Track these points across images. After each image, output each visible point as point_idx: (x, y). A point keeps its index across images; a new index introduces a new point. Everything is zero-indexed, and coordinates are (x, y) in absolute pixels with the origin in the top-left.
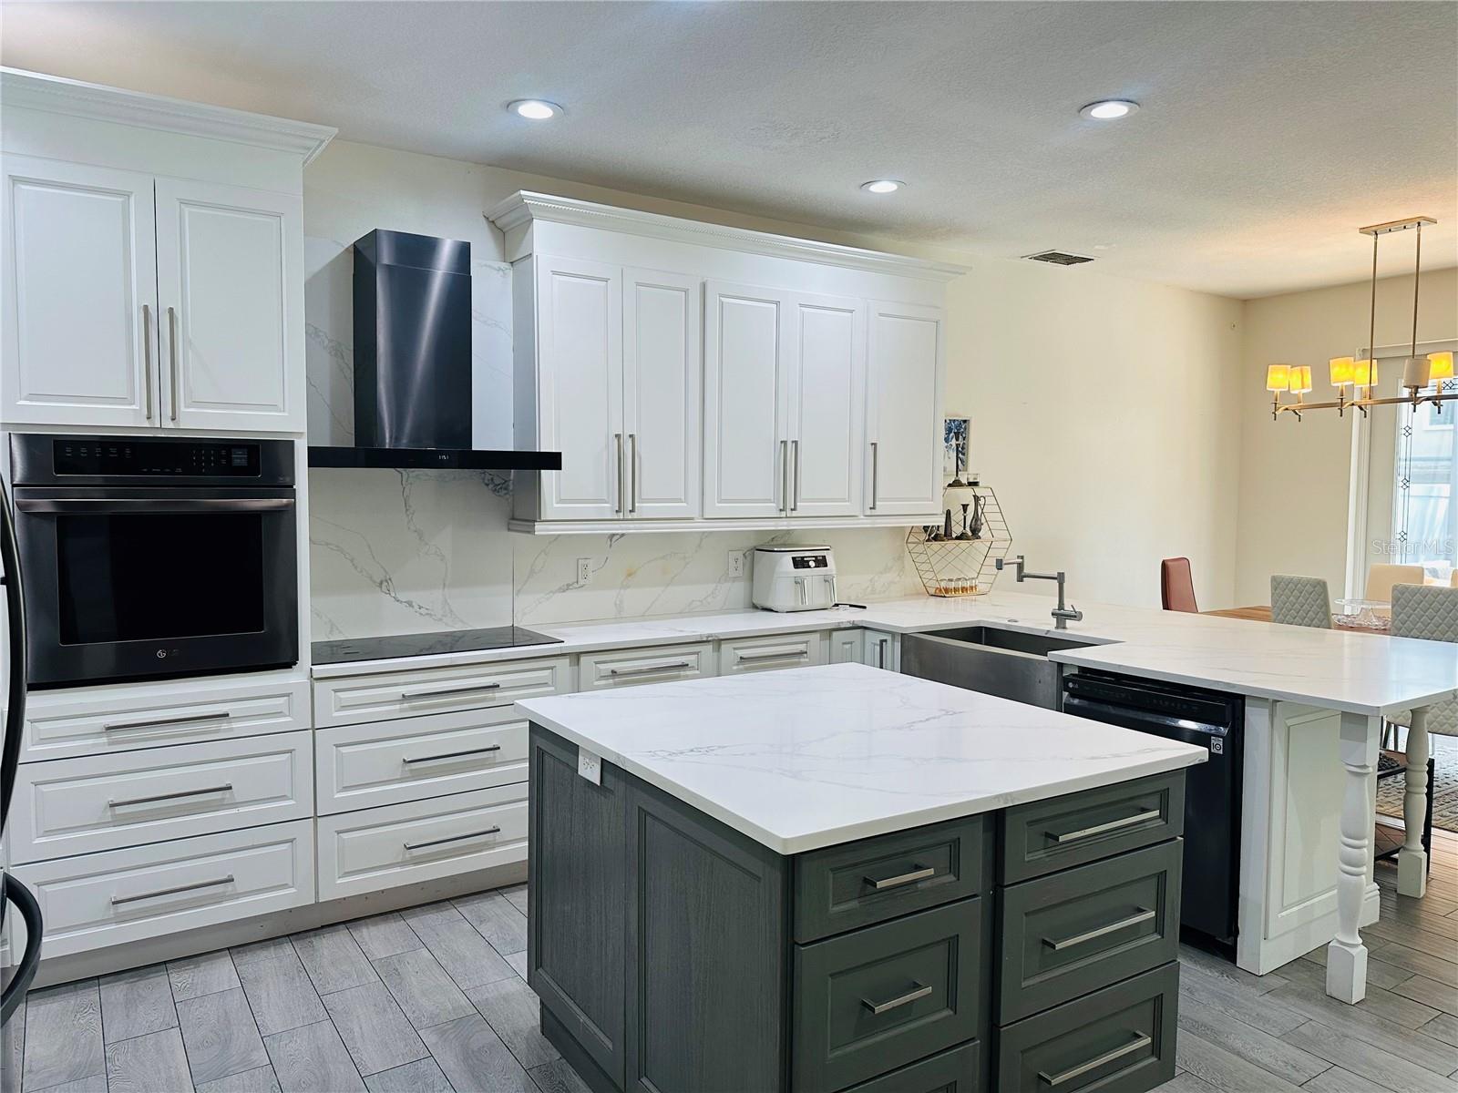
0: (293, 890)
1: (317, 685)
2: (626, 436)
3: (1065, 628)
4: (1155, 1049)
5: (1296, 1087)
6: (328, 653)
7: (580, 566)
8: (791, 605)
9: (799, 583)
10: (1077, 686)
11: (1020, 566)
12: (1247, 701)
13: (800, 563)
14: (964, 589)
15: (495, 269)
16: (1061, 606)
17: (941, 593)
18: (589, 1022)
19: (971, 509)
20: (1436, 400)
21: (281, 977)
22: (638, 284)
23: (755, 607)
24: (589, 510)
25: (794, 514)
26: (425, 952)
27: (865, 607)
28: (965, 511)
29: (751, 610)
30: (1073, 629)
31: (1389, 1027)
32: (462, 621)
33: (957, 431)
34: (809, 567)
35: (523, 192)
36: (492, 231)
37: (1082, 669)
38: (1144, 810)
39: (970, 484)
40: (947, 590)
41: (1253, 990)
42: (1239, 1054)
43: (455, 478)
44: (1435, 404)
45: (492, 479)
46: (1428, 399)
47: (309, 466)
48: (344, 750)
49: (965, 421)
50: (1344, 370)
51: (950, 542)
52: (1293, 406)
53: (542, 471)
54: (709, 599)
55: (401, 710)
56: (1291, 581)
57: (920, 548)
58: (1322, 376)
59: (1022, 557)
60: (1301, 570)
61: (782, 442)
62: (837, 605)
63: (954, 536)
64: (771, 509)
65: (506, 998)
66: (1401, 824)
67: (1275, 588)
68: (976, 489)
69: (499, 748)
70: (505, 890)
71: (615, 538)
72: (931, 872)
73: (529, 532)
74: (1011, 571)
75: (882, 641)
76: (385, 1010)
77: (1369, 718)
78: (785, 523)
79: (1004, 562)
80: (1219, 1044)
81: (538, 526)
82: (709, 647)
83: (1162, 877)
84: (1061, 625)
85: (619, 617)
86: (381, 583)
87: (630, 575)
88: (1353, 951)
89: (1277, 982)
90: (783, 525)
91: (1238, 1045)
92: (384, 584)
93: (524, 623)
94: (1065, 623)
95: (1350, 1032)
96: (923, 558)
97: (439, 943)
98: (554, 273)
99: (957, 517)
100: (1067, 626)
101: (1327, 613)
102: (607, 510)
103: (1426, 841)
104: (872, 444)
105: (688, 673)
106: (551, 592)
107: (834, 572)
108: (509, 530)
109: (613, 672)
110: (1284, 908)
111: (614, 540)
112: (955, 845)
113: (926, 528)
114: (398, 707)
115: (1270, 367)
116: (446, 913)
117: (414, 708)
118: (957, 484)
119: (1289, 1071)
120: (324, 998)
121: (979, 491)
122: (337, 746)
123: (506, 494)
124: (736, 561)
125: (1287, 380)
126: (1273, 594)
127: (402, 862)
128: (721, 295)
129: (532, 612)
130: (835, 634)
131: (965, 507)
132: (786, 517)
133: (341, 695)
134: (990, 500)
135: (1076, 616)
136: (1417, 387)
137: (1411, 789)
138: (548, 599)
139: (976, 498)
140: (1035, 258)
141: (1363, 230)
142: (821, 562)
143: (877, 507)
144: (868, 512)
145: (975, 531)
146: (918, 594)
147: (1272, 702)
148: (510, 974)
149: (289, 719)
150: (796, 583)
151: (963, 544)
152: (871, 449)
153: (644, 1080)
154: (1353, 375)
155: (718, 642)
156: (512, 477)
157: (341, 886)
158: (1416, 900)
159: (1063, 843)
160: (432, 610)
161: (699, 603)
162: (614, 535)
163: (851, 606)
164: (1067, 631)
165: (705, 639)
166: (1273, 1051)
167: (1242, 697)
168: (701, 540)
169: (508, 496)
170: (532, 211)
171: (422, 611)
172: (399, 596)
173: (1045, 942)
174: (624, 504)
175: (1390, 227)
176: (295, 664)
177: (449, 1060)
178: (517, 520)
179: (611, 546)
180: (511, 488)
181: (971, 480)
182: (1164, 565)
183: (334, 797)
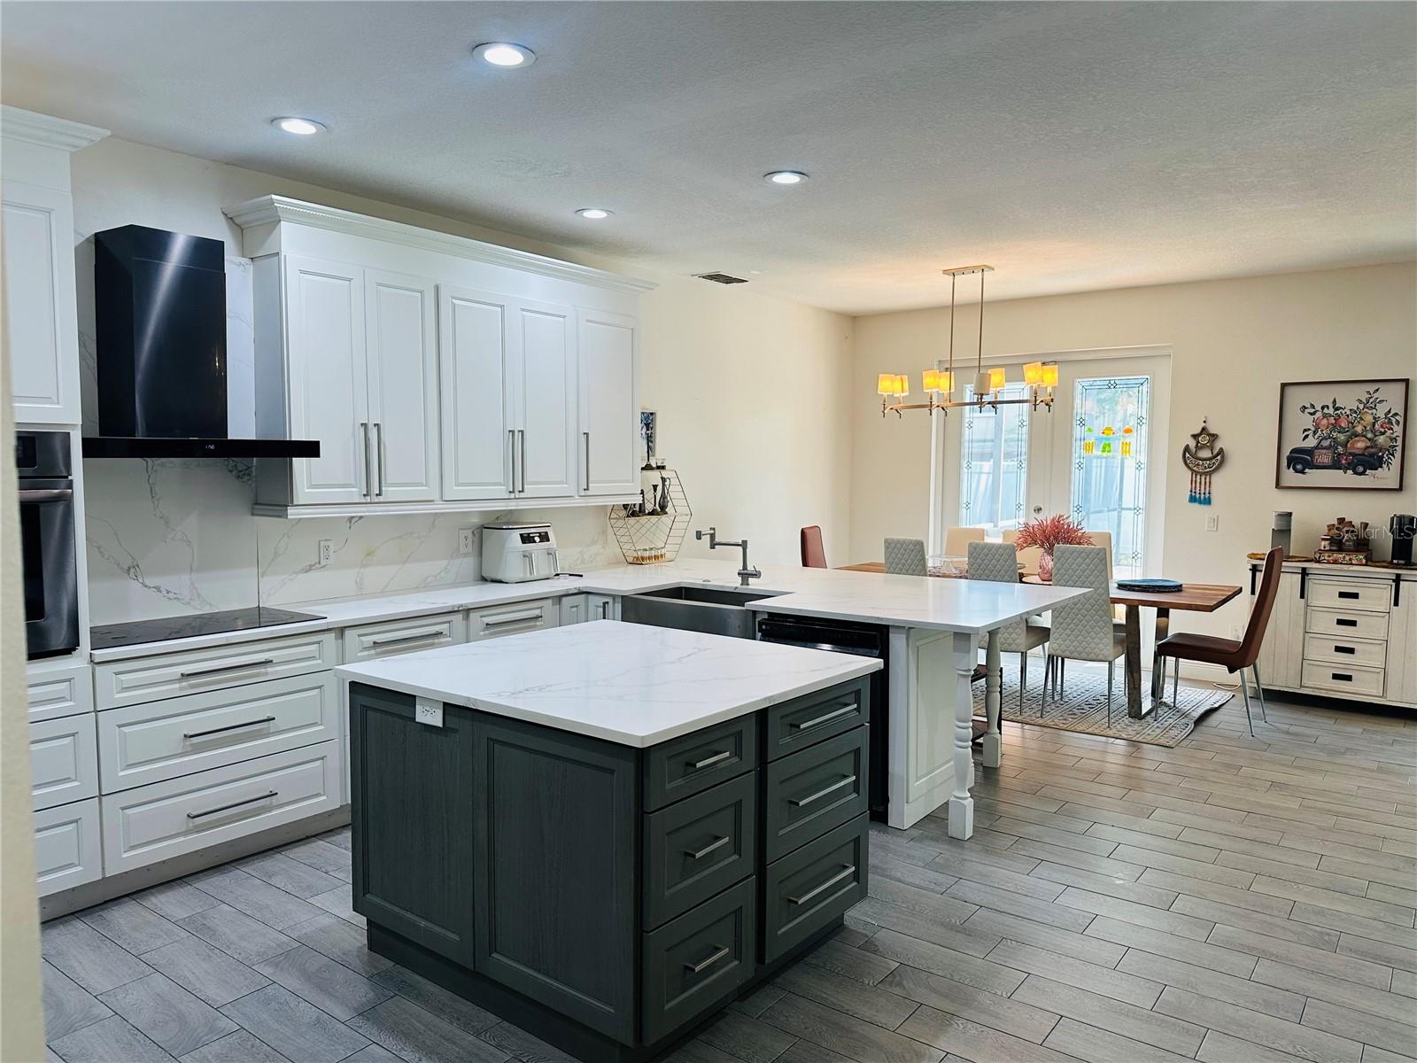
0: (79, 868)
1: (98, 668)
2: (371, 426)
3: (748, 584)
4: (856, 876)
5: (939, 896)
6: (104, 637)
7: (322, 549)
8: (520, 576)
9: (527, 556)
10: (768, 627)
11: (712, 536)
12: (891, 630)
13: (527, 539)
14: (656, 557)
15: (236, 264)
16: (745, 567)
17: (639, 561)
18: (430, 925)
19: (659, 489)
20: (994, 404)
21: (87, 948)
22: (379, 284)
23: (484, 580)
24: (338, 494)
25: (522, 495)
26: (225, 907)
27: (582, 576)
28: (655, 490)
29: (480, 582)
30: (755, 585)
31: (988, 851)
32: (210, 604)
33: (648, 421)
34: (535, 542)
35: (274, 197)
36: (230, 226)
37: (770, 614)
38: (846, 705)
39: (658, 468)
40: (643, 558)
41: (902, 840)
42: (900, 881)
43: (199, 465)
44: (993, 407)
45: (236, 466)
46: (989, 403)
47: (84, 457)
48: (125, 729)
49: (652, 414)
50: (932, 380)
51: (645, 517)
52: (895, 406)
53: (294, 459)
54: (443, 574)
55: (181, 689)
56: (898, 542)
57: (621, 523)
58: (916, 384)
59: (714, 529)
60: (905, 533)
61: (510, 431)
62: (557, 575)
63: (647, 512)
64: (501, 491)
65: (323, 930)
66: (985, 720)
67: (887, 548)
68: (663, 472)
69: (274, 719)
70: (282, 849)
71: (354, 520)
72: (727, 754)
73: (280, 517)
74: (706, 539)
75: (605, 603)
76: (210, 957)
77: (972, 636)
78: (514, 504)
79: (703, 533)
80: (887, 876)
81: (290, 510)
82: (460, 616)
83: (857, 752)
84: (745, 582)
85: (361, 595)
86: (129, 569)
87: (369, 554)
88: (965, 802)
89: (916, 833)
90: (512, 506)
91: (899, 875)
92: (132, 570)
93: (270, 602)
94: (748, 580)
95: (965, 857)
96: (623, 531)
97: (236, 898)
98: (302, 272)
99: (649, 495)
100: (750, 582)
101: (924, 565)
102: (355, 493)
103: (999, 727)
104: (585, 434)
105: (442, 640)
106: (295, 573)
107: (555, 546)
108: (253, 514)
109: (375, 643)
110: (918, 779)
111: (353, 522)
112: (739, 735)
113: (625, 506)
114: (177, 686)
115: (881, 375)
116: (231, 874)
117: (192, 686)
118: (648, 467)
119: (932, 886)
120: (142, 957)
121: (665, 474)
122: (119, 726)
123: (249, 480)
124: (466, 538)
125: (892, 386)
126: (885, 553)
127: (188, 831)
128: (453, 298)
129: (280, 593)
130: (564, 599)
131: (655, 487)
132: (515, 498)
133: (122, 677)
134: (675, 481)
135: (757, 575)
136: (982, 395)
137: (990, 689)
138: (292, 580)
139: (664, 480)
140: (703, 277)
141: (945, 272)
142: (544, 537)
143: (590, 488)
144: (583, 493)
145: (663, 507)
146: (618, 563)
147: (908, 629)
148: (319, 912)
149: (71, 703)
150: (524, 556)
151: (654, 518)
152: (583, 438)
153: (495, 955)
154: (937, 384)
155: (467, 611)
156: (254, 464)
157: (128, 859)
158: (996, 769)
159: (804, 729)
160: (180, 594)
161: (434, 578)
162: (352, 517)
163: (570, 575)
164: (750, 587)
165: (456, 609)
166: (922, 876)
167: (887, 627)
168: (434, 520)
169: (250, 482)
170: (280, 214)
171: (171, 595)
172: (147, 582)
173: (791, 802)
174: (372, 487)
175: (963, 271)
176: (75, 650)
177: (293, 982)
178: (260, 504)
179: (350, 527)
180: (254, 474)
181: (659, 464)
182: (803, 532)
183: (119, 775)
